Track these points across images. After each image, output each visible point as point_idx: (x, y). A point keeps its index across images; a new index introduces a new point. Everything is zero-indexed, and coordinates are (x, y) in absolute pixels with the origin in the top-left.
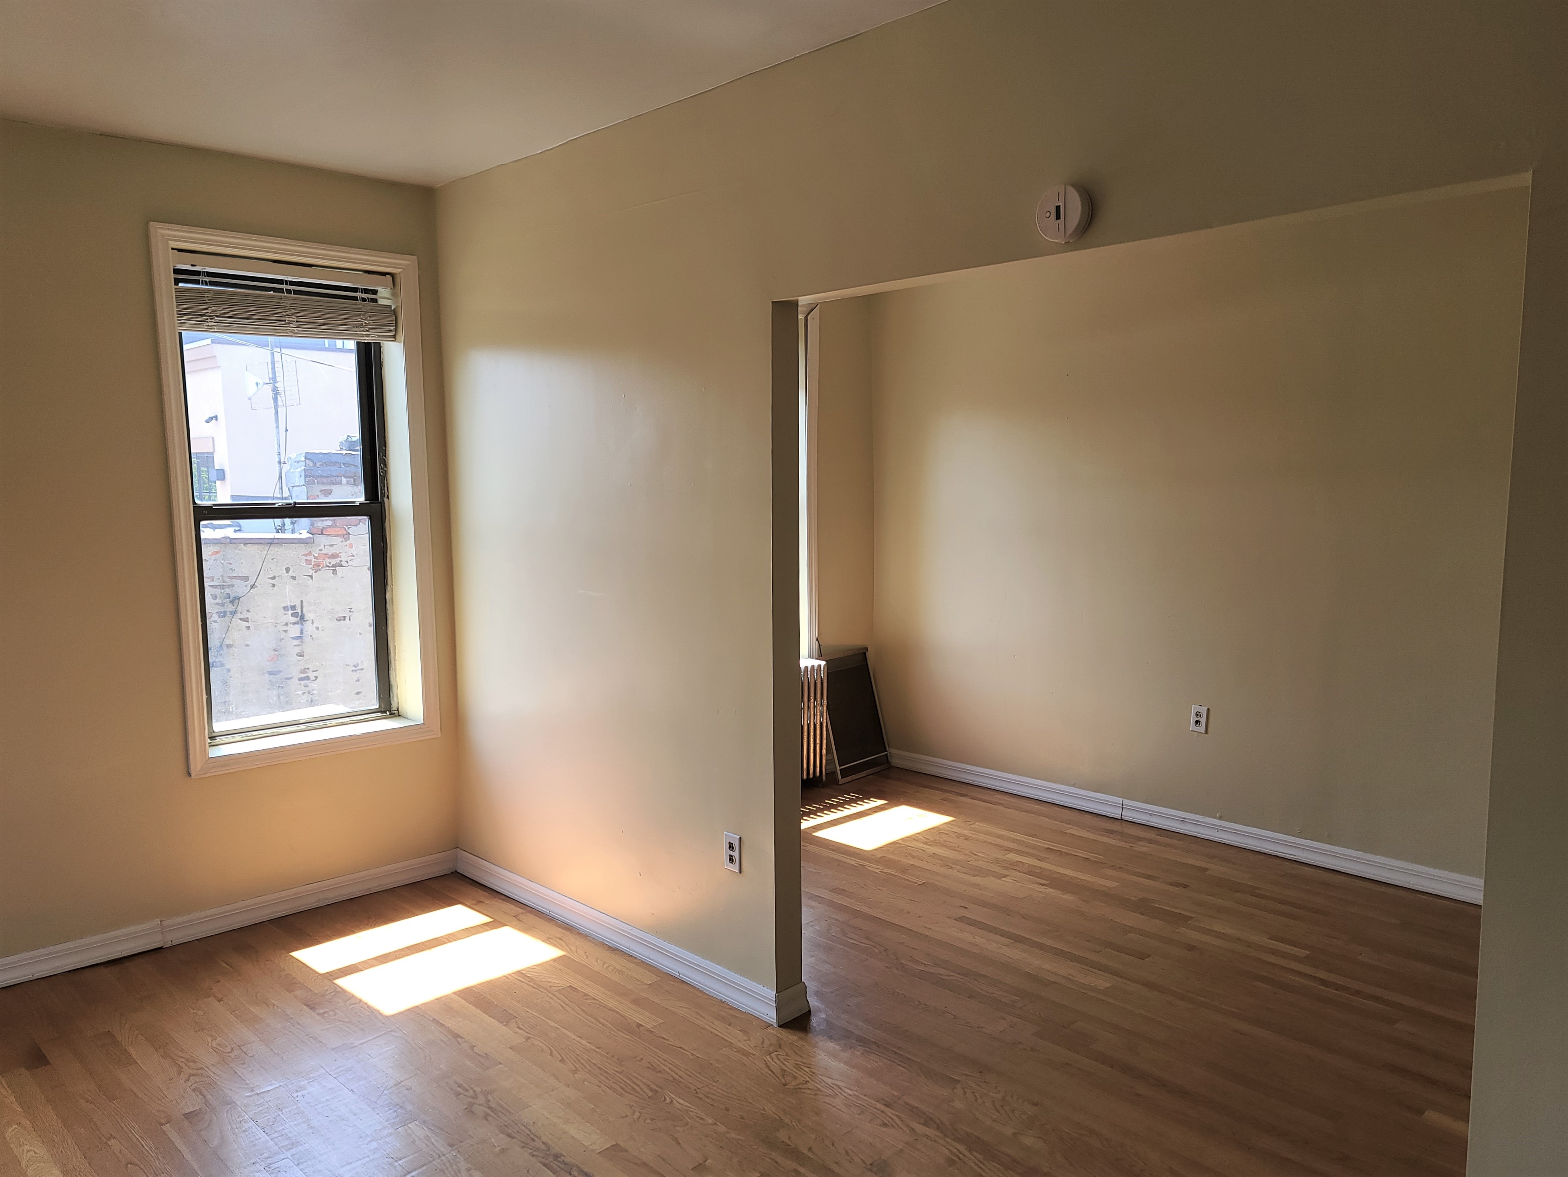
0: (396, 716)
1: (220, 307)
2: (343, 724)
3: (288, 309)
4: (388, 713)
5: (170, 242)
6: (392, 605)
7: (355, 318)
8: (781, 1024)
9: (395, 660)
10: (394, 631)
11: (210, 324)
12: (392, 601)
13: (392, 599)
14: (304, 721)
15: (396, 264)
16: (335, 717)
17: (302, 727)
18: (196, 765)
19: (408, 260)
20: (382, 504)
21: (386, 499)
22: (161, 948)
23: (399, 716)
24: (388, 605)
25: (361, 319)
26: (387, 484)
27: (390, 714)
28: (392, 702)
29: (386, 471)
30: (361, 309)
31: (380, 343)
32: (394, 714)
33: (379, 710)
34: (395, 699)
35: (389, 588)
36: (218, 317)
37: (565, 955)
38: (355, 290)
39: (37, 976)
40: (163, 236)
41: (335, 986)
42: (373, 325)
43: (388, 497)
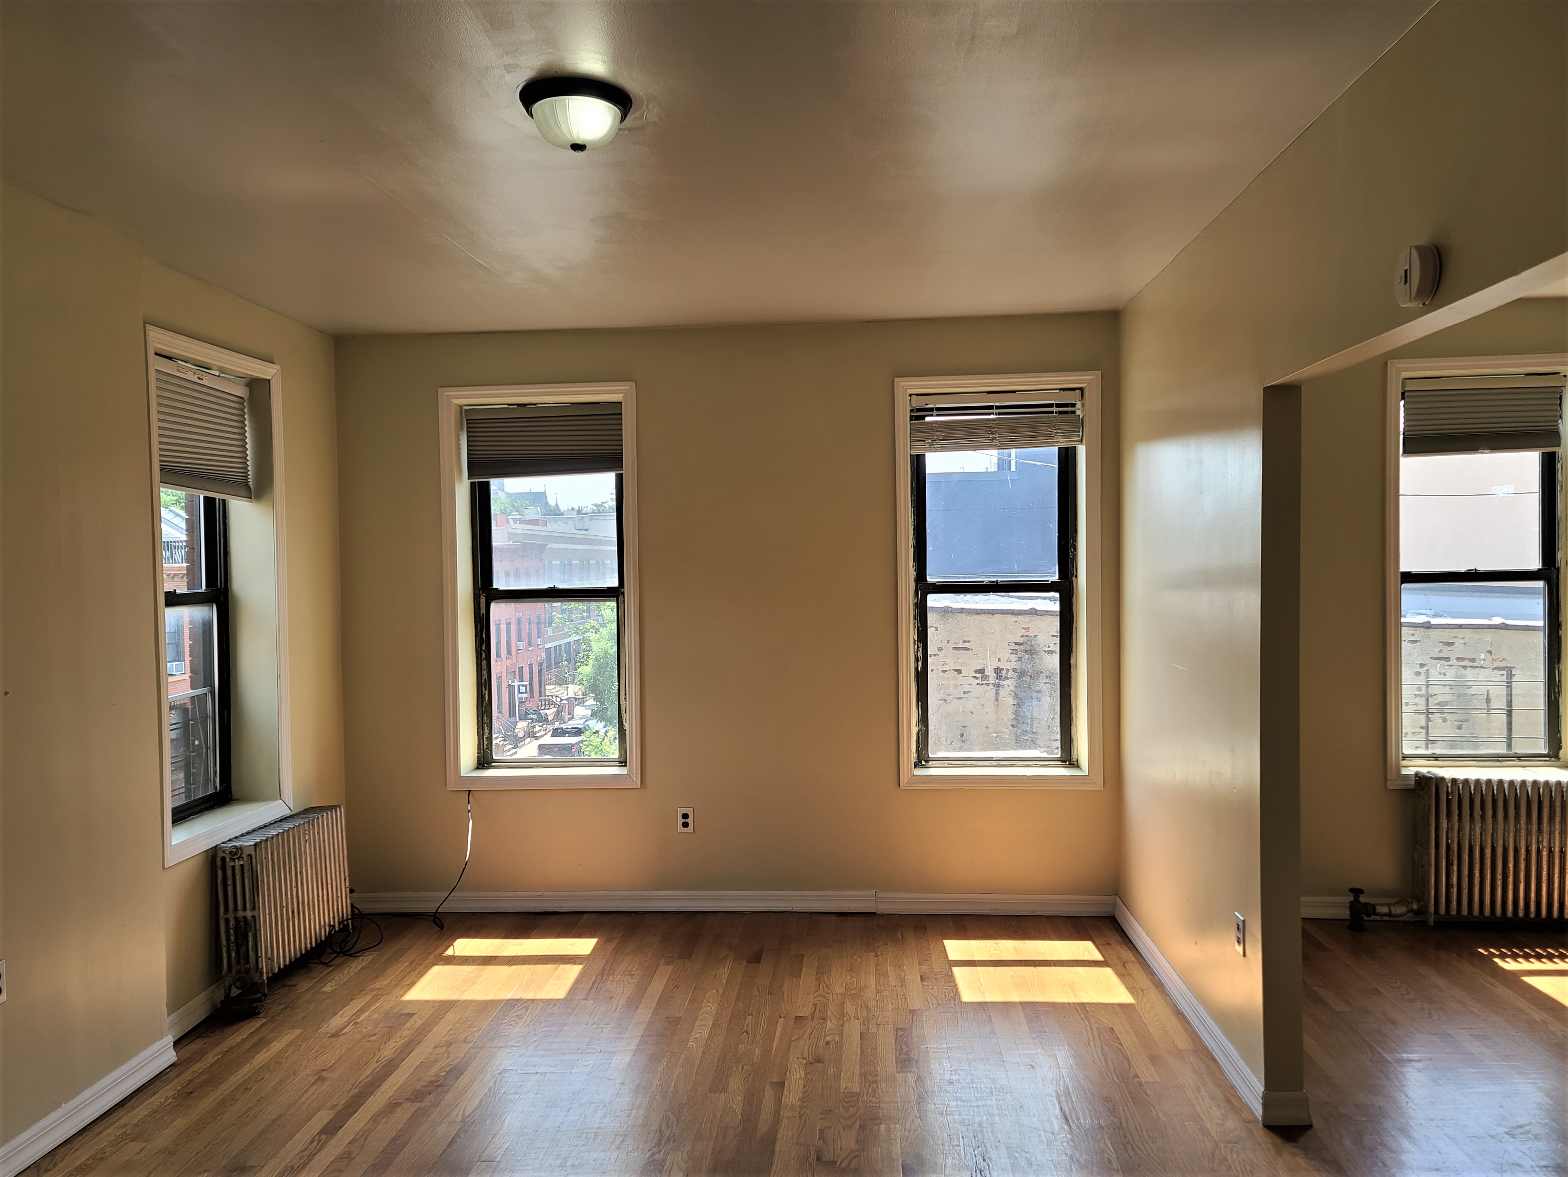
0: (1075, 767)
1: (942, 433)
2: (1028, 766)
3: (993, 428)
4: (1067, 763)
5: (908, 391)
6: (1076, 669)
7: (1046, 429)
8: (1266, 1124)
9: (1076, 718)
10: (1077, 692)
11: (935, 446)
12: (1076, 666)
13: (1076, 664)
14: (996, 759)
15: (1082, 380)
16: (1022, 759)
17: (994, 763)
18: (904, 779)
19: (1093, 375)
20: (1071, 583)
21: (1074, 578)
22: (875, 913)
23: (1078, 767)
24: (1072, 669)
25: (1051, 429)
26: (1076, 565)
27: (1069, 764)
28: (1072, 753)
29: (1075, 554)
30: (1052, 421)
31: (1076, 447)
32: (1073, 764)
33: (1061, 759)
34: (1075, 751)
35: (1073, 655)
36: (941, 440)
37: (1133, 1004)
38: (1051, 406)
39: (795, 909)
40: (903, 386)
41: (950, 971)
42: (1062, 433)
43: (1076, 577)
